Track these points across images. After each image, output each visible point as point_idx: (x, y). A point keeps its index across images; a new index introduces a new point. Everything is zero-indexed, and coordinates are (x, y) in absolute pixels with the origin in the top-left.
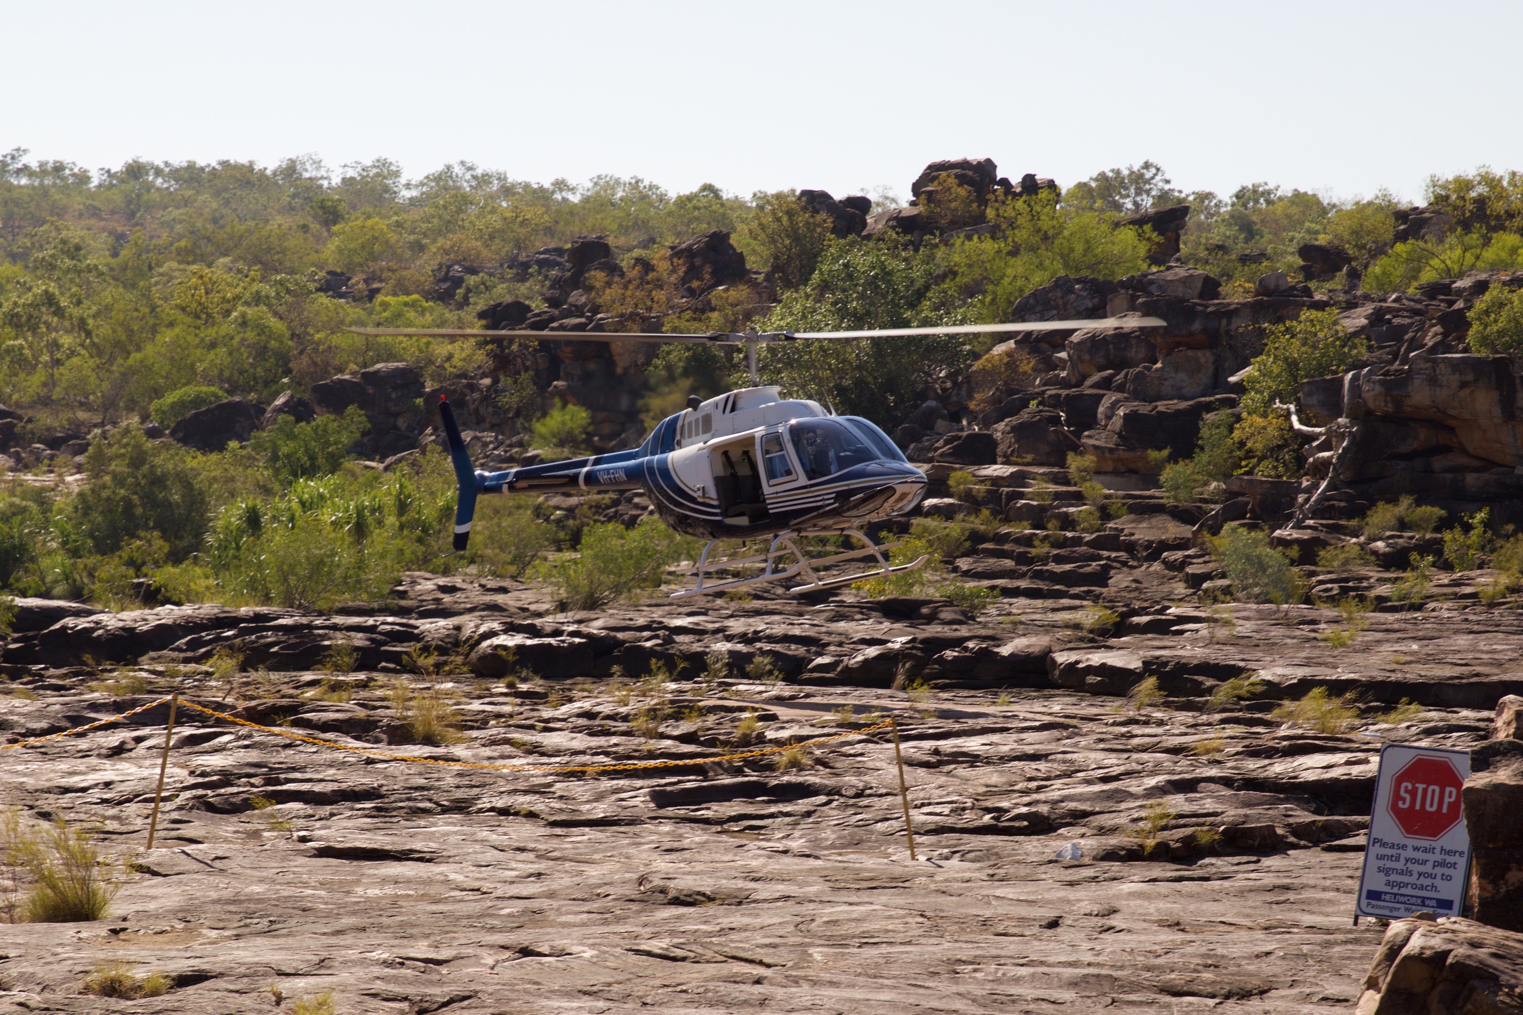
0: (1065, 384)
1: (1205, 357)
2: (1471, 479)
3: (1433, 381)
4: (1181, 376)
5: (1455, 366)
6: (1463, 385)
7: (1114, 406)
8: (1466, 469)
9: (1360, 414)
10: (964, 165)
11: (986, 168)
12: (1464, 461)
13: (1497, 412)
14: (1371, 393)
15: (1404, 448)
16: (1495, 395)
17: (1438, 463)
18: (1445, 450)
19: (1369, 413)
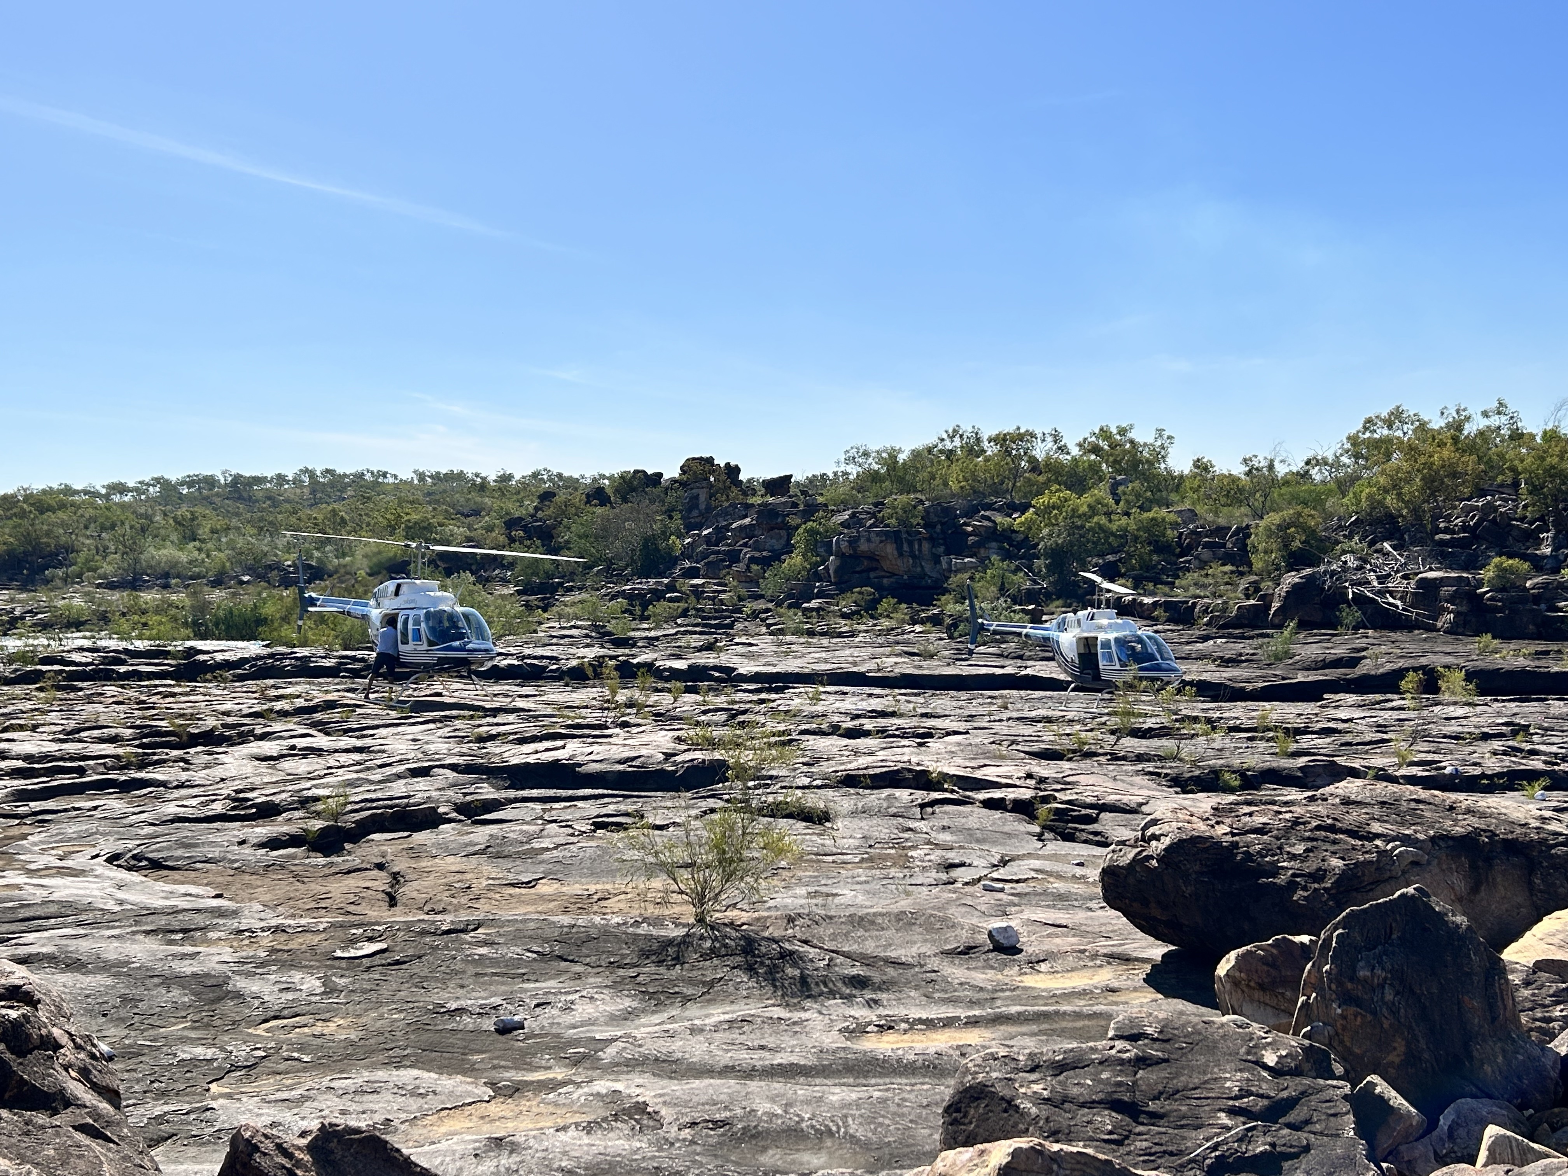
0: (729, 545)
1: (783, 533)
2: (885, 581)
3: (869, 540)
4: (774, 541)
5: (878, 534)
6: (881, 542)
7: (746, 554)
8: (884, 577)
9: (840, 555)
10: (701, 459)
11: (710, 460)
12: (883, 574)
13: (895, 553)
14: (844, 545)
15: (858, 569)
16: (894, 545)
17: (872, 575)
18: (874, 569)
19: (843, 554)
